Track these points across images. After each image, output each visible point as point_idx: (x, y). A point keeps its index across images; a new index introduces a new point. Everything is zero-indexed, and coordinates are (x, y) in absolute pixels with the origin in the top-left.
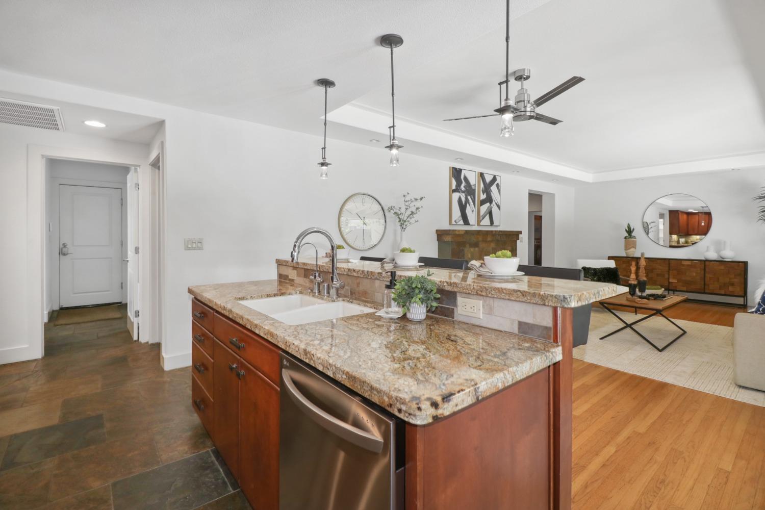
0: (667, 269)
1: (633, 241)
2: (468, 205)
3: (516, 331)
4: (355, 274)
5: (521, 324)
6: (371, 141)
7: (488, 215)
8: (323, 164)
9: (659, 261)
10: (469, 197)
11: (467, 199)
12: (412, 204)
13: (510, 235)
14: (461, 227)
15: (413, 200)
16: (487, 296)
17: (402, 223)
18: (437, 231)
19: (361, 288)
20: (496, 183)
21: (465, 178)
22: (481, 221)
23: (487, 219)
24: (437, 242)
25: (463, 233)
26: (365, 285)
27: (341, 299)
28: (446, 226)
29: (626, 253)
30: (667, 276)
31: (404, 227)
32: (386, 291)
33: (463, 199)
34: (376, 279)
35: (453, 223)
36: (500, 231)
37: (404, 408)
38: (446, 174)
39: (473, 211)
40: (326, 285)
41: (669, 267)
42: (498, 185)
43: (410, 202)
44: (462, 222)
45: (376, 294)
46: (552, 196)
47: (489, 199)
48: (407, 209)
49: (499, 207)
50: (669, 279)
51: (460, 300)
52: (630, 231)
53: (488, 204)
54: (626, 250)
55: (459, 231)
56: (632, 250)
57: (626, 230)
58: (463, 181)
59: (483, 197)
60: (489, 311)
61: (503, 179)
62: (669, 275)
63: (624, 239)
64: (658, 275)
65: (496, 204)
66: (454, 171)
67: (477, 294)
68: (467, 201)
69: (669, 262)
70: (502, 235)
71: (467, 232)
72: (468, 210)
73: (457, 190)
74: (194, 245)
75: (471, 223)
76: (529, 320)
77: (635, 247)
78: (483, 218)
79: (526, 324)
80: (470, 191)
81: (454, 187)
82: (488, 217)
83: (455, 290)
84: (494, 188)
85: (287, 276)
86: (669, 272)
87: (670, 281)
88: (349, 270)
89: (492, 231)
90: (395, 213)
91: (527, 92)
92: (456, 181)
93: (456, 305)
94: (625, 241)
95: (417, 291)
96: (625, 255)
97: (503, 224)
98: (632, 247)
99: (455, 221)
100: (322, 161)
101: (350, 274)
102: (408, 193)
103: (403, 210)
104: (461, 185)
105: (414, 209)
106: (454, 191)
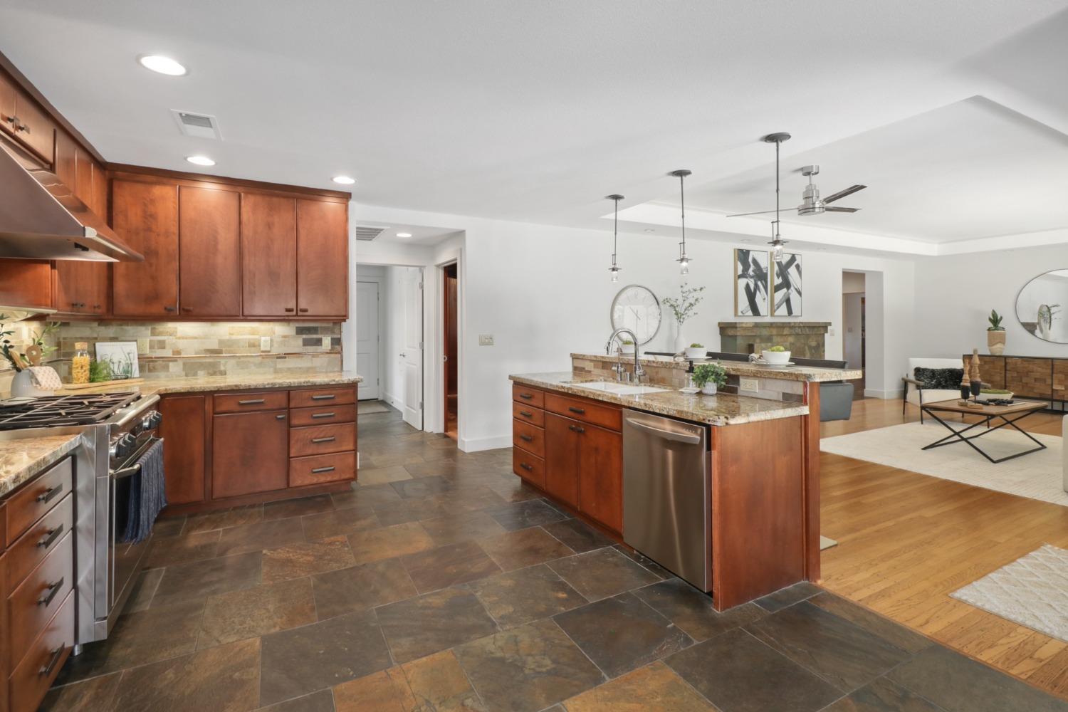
0: (1049, 371)
1: (1000, 334)
2: (758, 292)
3: (781, 399)
4: (655, 365)
5: (784, 394)
6: (646, 230)
7: (785, 304)
8: (613, 270)
9: (1037, 361)
10: (759, 283)
11: (756, 285)
12: (691, 295)
13: (814, 327)
14: (750, 319)
15: (692, 290)
16: (761, 377)
17: (679, 316)
18: (719, 323)
19: (660, 376)
20: (796, 263)
21: (755, 261)
22: (775, 311)
23: (784, 308)
24: (720, 336)
25: (751, 326)
26: (663, 373)
27: (643, 384)
28: (729, 318)
29: (990, 350)
30: (1049, 381)
31: (682, 320)
32: (686, 375)
33: (752, 287)
34: (674, 368)
35: (740, 314)
36: (800, 323)
37: (711, 419)
38: (730, 257)
39: (764, 299)
40: (628, 374)
41: (1052, 369)
42: (798, 267)
43: (688, 293)
44: (750, 313)
45: (673, 380)
46: (879, 275)
47: (786, 284)
48: (684, 301)
49: (800, 293)
50: (1052, 385)
51: (742, 380)
52: (995, 320)
53: (785, 290)
54: (989, 346)
55: (747, 323)
56: (999, 346)
57: (990, 319)
58: (752, 264)
59: (778, 281)
60: (763, 388)
61: (804, 258)
62: (1052, 379)
63: (987, 332)
64: (1036, 380)
65: (796, 289)
66: (740, 253)
67: (754, 376)
68: (756, 286)
69: (1052, 362)
70: (804, 327)
71: (757, 325)
72: (759, 299)
73: (743, 276)
74: (487, 341)
75: (761, 314)
76: (789, 391)
77: (1003, 343)
78: (778, 308)
79: (787, 394)
80: (761, 276)
81: (740, 272)
82: (784, 305)
83: (739, 373)
84: (792, 271)
85: (584, 368)
86: (1052, 376)
87: (1054, 388)
88: (649, 361)
89: (789, 323)
90: (671, 305)
91: (815, 189)
92: (742, 264)
93: (738, 384)
94: (989, 334)
95: (710, 374)
96: (989, 354)
97: (805, 313)
98: (1000, 342)
99: (742, 312)
100: (612, 266)
101: (648, 365)
102: (686, 284)
103: (680, 302)
104: (748, 269)
105: (692, 301)
106: (740, 277)
